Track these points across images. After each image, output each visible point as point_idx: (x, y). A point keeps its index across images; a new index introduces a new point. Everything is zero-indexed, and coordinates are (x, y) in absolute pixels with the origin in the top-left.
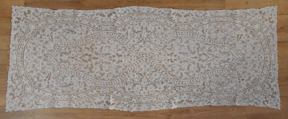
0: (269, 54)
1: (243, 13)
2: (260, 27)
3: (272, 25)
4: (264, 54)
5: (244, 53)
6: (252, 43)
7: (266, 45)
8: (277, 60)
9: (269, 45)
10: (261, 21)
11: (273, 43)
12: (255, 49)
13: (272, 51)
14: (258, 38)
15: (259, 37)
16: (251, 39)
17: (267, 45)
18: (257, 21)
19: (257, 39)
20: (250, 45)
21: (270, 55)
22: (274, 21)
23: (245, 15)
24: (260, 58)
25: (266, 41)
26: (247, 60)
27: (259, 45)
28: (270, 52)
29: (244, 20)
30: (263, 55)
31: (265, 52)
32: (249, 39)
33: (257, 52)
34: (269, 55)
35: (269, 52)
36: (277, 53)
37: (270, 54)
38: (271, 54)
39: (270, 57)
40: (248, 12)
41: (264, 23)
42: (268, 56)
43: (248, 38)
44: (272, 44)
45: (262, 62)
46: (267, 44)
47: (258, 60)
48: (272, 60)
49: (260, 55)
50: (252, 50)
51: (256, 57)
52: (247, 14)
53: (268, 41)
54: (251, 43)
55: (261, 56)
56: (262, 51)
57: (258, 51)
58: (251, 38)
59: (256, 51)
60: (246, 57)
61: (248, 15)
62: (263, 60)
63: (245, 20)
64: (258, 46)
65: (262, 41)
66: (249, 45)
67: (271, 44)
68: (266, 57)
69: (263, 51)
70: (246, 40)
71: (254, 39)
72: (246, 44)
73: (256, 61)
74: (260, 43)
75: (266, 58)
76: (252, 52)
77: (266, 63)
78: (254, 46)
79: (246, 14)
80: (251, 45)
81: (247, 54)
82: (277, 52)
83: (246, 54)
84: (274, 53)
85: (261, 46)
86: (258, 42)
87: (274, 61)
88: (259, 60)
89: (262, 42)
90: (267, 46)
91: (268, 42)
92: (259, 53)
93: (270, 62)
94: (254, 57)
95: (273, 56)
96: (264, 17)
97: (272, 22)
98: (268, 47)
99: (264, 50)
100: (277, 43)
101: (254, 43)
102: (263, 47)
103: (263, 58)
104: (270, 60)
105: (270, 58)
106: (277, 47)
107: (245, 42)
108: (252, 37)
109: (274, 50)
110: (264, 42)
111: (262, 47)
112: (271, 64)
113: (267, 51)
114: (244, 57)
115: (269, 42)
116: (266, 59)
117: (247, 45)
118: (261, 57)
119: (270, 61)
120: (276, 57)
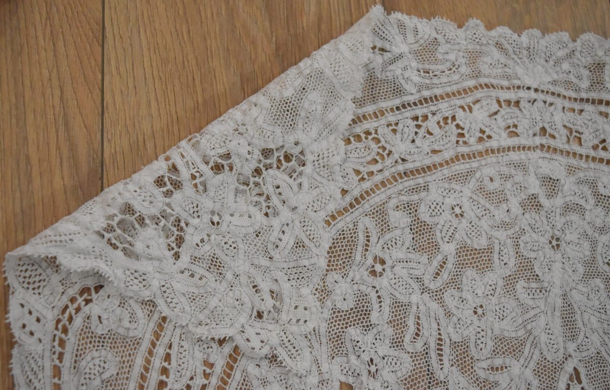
0: (508, 102)
1: (57, 372)
4: (514, 156)
5: (528, 373)
6: (418, 279)
7: (431, 124)
8: (552, 37)
9: (426, 93)
11: (401, 56)
12: (483, 242)
13: (477, 75)
14: (366, 206)
15: (356, 193)
16: (383, 282)
17: (426, 118)
19: (380, 214)
20: (441, 302)
21: (522, 94)
23: (93, 359)
24: (559, 201)
25: (391, 118)
26: (595, 338)
27: (434, 194)
28: (494, 93)
29: (157, 363)
30: (522, 167)
31: (494, 144)
32: (386, 309)
33: (505, 225)
34: (517, 103)
35: (495, 107)
36: (490, 27)
37: (512, 96)
38: (505, 83)
39: (533, 95)
40: (50, 316)
42: (526, 119)
43: (374, 317)
44: (414, 64)
45: (593, 185)
46: (420, 111)
47: (574, 217)
48: (554, 83)
49: (534, 197)
50: (495, 277)
51: (556, 243)
52: (78, 321)
53: (384, 105)
54: (424, 290)
55: (535, 187)
56: (489, 168)
57: (500, 214)
58: (370, 280)
59: (501, 235)
60: (571, 347)
61: (95, 309)
62: (571, 170)
63: (160, 351)
64: (447, 215)
65: (389, 168)
66: (449, 314)
67: (416, 79)
68: (538, 141)
69: (492, 159)
70: (397, 343)
71: (376, 249)
72: (433, 345)
73: (586, 245)
74: (415, 190)
75: (552, 142)
76: (510, 282)
77: (589, 139)
78: (449, 249)
79: (72, 339)
80: (439, 282)
81: (544, 338)
82: (482, 28)
83: (534, 345)
84: (496, 54)
85: (438, 174)
86: (410, 208)
87: (566, 66)
88: (580, 210)
89: (401, 168)
90: (439, 117)
91: (397, 102)
92: (514, 204)
93: (577, 106)
94: (558, 256)
95: (520, 71)
98: (444, 107)
99: (480, 147)
100: (398, 15)
101: (424, 259)
102: (447, 155)
103: (556, 167)
104: (559, 102)
105: (541, 96)
106: (437, 22)
107: (414, 355)
108: (359, 273)
109: (474, 57)
110: (400, 147)
111: (446, 171)
112: (594, 95)
113: (480, 115)
114: (569, 367)
115: (398, 91)
116: (560, 143)
117: (451, 333)
118: (551, 184)
119: (567, 104)
120: (524, 39)
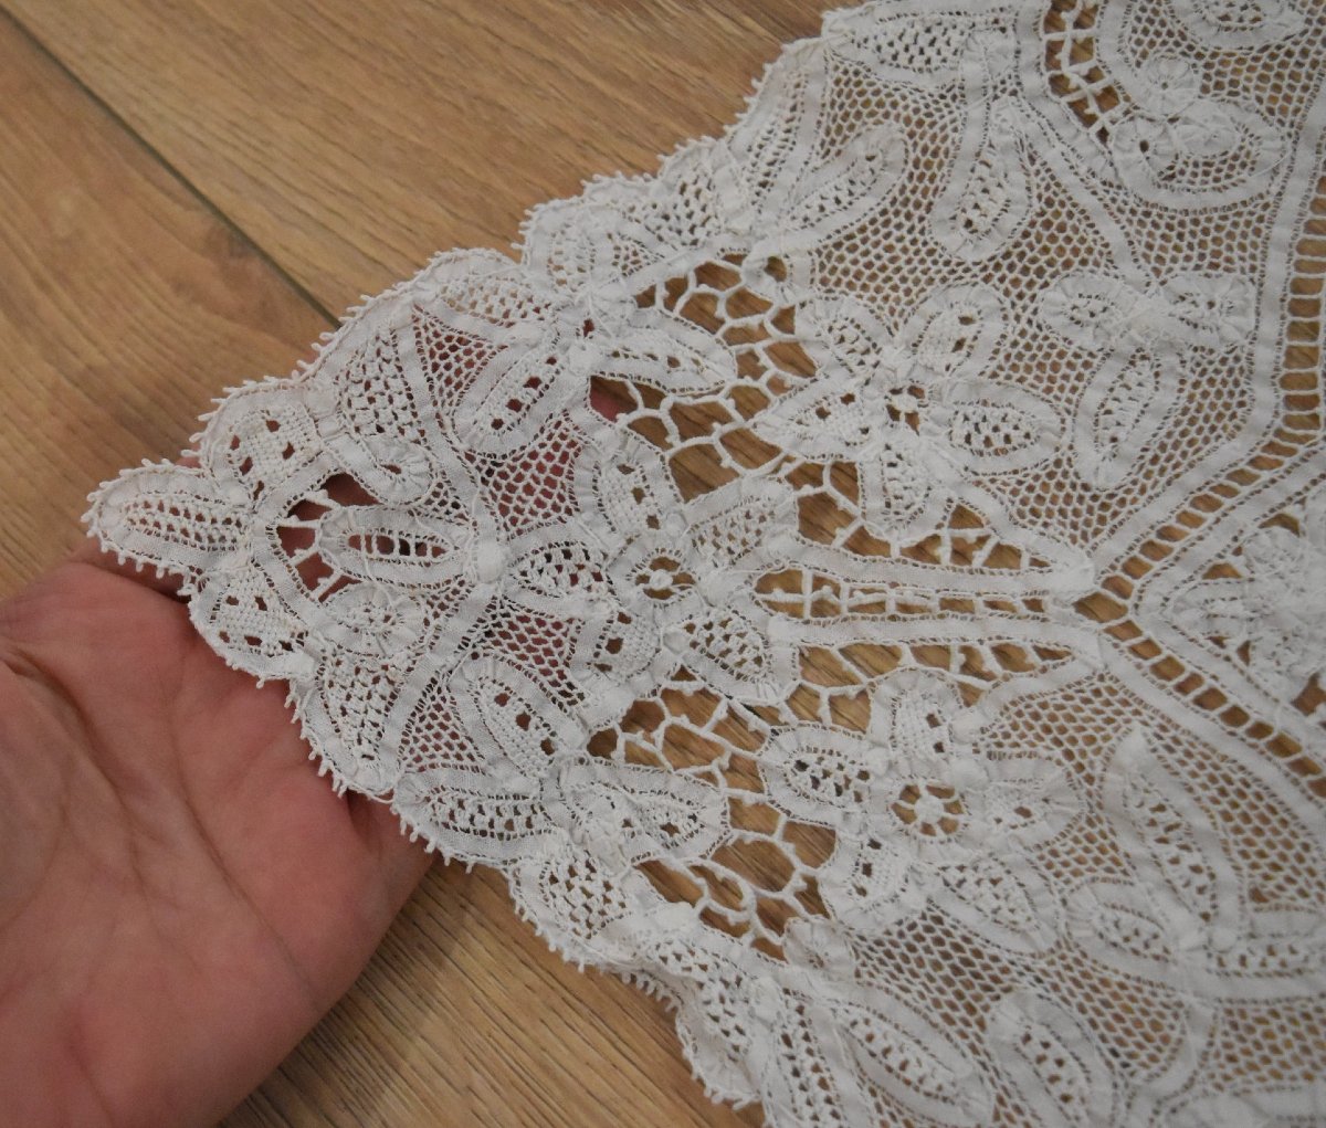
2: (1246, 516)
3: (796, 245)
10: (1023, 633)
18: (1134, 744)
22: (652, 277)
41: (985, 504)
96: (786, 635)
97: (700, 314)
